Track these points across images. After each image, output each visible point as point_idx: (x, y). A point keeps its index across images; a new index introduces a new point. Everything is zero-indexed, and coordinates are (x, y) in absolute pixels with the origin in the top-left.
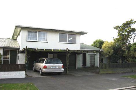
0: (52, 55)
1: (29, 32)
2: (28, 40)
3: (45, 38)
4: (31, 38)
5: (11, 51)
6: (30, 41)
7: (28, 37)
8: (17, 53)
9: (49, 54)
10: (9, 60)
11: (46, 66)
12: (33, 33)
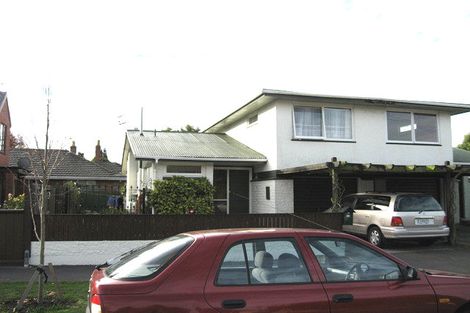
0: (370, 183)
1: (297, 109)
2: (296, 137)
3: (344, 130)
4: (304, 128)
5: (230, 171)
6: (303, 140)
7: (297, 127)
8: (251, 179)
9: (359, 180)
10: (228, 200)
11: (399, 218)
12: (310, 114)
